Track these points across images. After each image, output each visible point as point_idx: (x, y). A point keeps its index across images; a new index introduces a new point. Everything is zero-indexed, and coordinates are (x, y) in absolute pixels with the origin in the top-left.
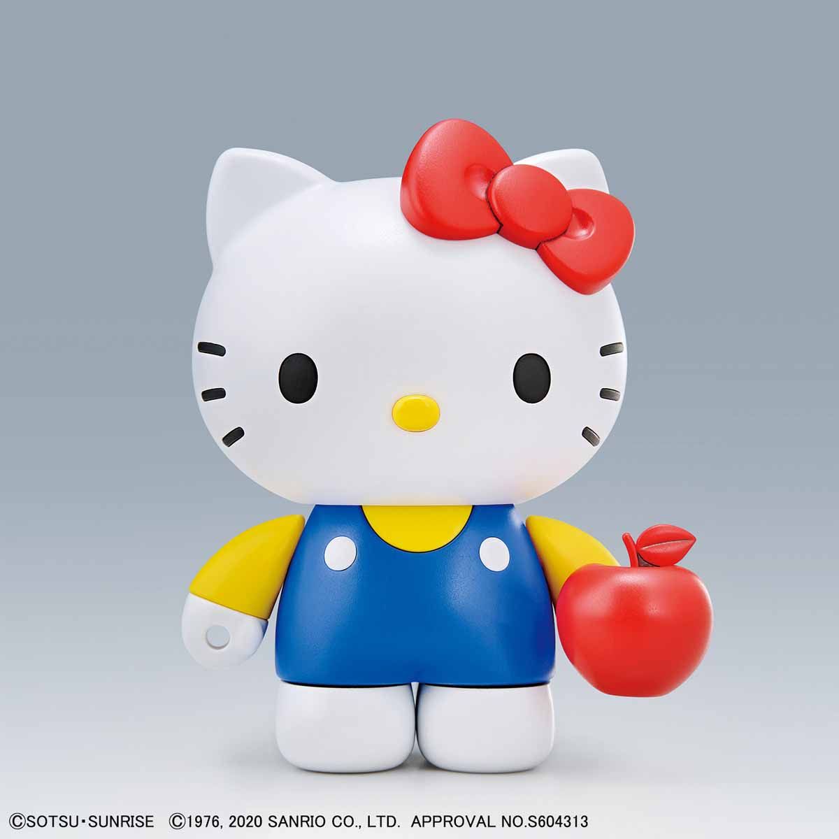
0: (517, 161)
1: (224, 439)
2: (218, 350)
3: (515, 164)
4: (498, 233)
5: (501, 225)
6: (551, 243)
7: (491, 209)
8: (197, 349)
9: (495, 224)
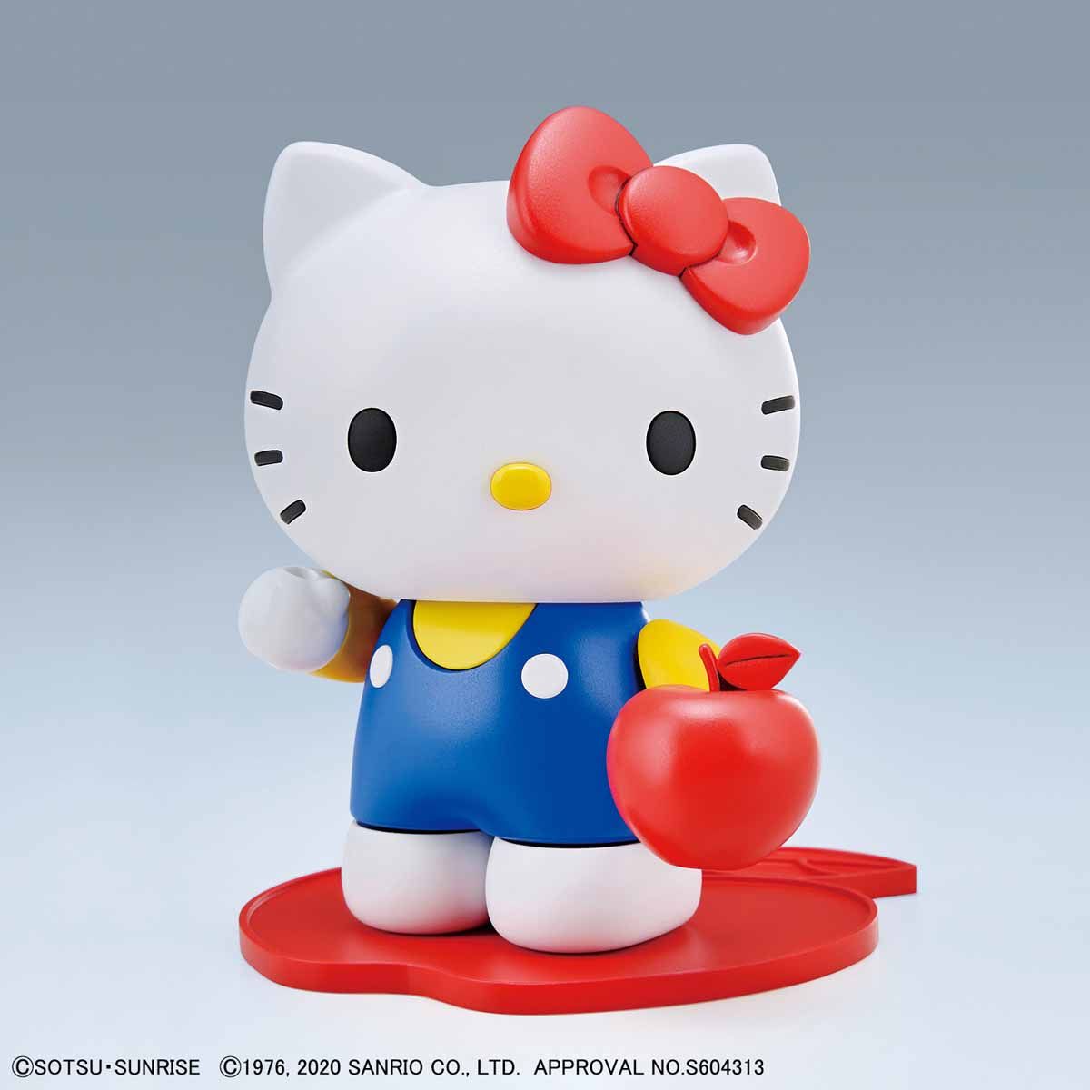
0: (658, 161)
1: (282, 514)
2: (274, 402)
3: (655, 165)
4: (631, 254)
5: (635, 245)
6: (700, 267)
7: (622, 224)
8: (250, 400)
9: (626, 244)
